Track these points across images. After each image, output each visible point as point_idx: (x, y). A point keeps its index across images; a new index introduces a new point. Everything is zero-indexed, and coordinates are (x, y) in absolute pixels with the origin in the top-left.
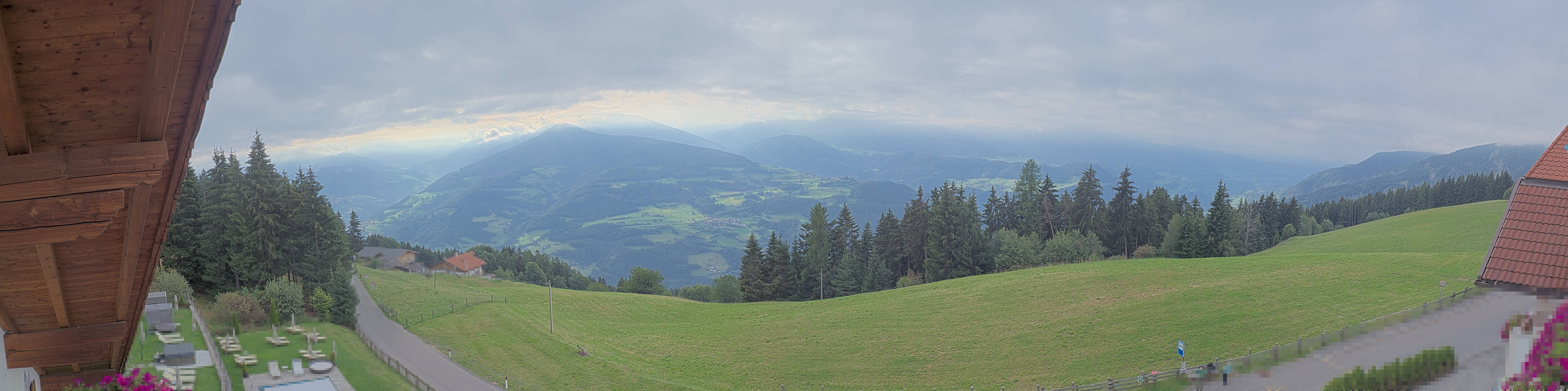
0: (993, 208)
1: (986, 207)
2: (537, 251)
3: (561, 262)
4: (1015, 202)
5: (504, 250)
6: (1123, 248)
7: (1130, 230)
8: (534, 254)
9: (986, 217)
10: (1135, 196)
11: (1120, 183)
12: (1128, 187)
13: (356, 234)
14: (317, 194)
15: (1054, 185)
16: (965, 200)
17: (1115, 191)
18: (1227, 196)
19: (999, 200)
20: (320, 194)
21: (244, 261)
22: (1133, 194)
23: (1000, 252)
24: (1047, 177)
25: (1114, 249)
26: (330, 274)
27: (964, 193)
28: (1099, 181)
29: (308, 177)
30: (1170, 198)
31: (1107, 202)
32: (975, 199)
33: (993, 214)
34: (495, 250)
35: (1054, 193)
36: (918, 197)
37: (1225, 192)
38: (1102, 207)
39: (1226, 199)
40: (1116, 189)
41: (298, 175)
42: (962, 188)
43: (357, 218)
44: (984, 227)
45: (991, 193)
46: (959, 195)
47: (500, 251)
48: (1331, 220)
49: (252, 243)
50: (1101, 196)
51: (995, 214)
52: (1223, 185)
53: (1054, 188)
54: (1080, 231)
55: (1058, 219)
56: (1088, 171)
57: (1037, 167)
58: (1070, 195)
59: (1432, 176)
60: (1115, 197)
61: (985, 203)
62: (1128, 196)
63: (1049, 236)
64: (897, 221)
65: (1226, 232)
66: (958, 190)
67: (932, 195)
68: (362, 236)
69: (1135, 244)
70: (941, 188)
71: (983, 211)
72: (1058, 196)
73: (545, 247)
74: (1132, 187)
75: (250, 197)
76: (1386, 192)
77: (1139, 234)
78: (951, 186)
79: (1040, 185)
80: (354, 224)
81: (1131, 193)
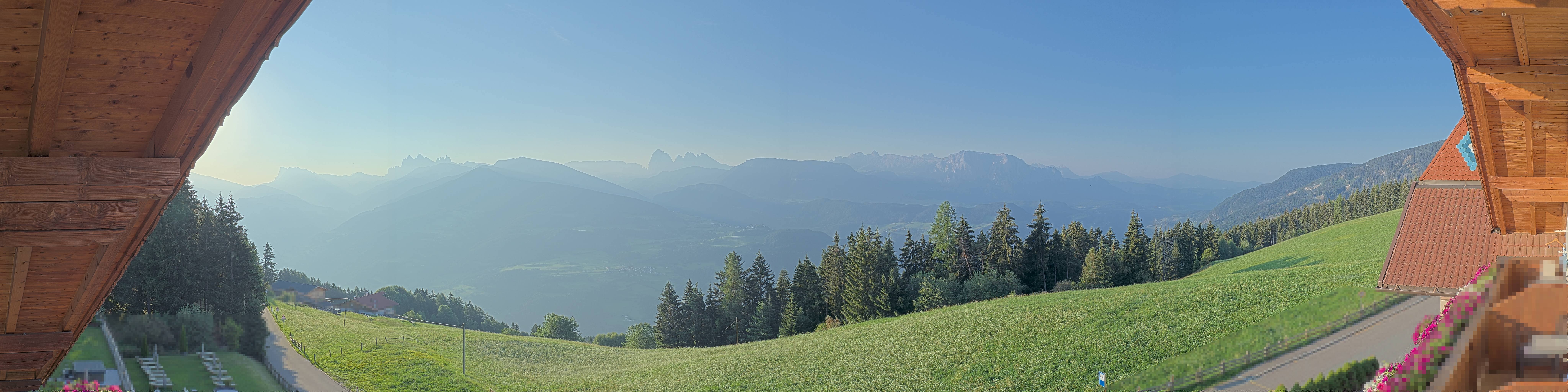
0: (910, 251)
1: (903, 250)
2: (451, 295)
3: (474, 306)
4: (931, 245)
5: (417, 291)
6: (1042, 284)
7: (1048, 266)
8: (447, 297)
9: (903, 261)
10: (1051, 232)
11: (1035, 220)
12: (1044, 223)
13: (269, 267)
14: (236, 224)
15: (969, 226)
16: (881, 245)
17: (1030, 228)
18: (1141, 226)
19: (916, 243)
20: (239, 224)
21: (158, 285)
22: (1048, 230)
23: (919, 295)
24: (963, 218)
25: (1033, 286)
26: (243, 304)
27: (880, 238)
28: (1013, 219)
29: (229, 206)
30: (1087, 231)
31: (1023, 240)
32: (892, 244)
33: (910, 258)
34: (408, 291)
35: (970, 234)
36: (834, 244)
37: (1139, 222)
38: (1018, 245)
39: (1140, 229)
40: (1031, 226)
41: (218, 203)
42: (878, 233)
43: (271, 251)
44: (902, 271)
45: (908, 237)
46: (875, 240)
47: (413, 293)
48: (1249, 241)
49: (167, 268)
50: (1017, 234)
51: (912, 258)
52: (1136, 215)
53: (970, 229)
54: (998, 270)
55: (975, 260)
56: (1003, 210)
57: (951, 209)
58: (986, 235)
59: (1348, 188)
60: (1030, 234)
61: (902, 248)
62: (1044, 233)
63: (967, 276)
64: (814, 268)
65: (1142, 261)
66: (874, 235)
67: (848, 241)
68: (275, 270)
69: (1054, 281)
70: (857, 234)
71: (900, 255)
72: (974, 237)
73: (458, 291)
74: (1047, 224)
75: (168, 222)
76: (1302, 209)
77: (1057, 269)
78: (867, 232)
79: (956, 227)
80: (268, 256)
81: (1047, 229)
